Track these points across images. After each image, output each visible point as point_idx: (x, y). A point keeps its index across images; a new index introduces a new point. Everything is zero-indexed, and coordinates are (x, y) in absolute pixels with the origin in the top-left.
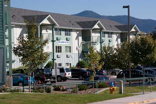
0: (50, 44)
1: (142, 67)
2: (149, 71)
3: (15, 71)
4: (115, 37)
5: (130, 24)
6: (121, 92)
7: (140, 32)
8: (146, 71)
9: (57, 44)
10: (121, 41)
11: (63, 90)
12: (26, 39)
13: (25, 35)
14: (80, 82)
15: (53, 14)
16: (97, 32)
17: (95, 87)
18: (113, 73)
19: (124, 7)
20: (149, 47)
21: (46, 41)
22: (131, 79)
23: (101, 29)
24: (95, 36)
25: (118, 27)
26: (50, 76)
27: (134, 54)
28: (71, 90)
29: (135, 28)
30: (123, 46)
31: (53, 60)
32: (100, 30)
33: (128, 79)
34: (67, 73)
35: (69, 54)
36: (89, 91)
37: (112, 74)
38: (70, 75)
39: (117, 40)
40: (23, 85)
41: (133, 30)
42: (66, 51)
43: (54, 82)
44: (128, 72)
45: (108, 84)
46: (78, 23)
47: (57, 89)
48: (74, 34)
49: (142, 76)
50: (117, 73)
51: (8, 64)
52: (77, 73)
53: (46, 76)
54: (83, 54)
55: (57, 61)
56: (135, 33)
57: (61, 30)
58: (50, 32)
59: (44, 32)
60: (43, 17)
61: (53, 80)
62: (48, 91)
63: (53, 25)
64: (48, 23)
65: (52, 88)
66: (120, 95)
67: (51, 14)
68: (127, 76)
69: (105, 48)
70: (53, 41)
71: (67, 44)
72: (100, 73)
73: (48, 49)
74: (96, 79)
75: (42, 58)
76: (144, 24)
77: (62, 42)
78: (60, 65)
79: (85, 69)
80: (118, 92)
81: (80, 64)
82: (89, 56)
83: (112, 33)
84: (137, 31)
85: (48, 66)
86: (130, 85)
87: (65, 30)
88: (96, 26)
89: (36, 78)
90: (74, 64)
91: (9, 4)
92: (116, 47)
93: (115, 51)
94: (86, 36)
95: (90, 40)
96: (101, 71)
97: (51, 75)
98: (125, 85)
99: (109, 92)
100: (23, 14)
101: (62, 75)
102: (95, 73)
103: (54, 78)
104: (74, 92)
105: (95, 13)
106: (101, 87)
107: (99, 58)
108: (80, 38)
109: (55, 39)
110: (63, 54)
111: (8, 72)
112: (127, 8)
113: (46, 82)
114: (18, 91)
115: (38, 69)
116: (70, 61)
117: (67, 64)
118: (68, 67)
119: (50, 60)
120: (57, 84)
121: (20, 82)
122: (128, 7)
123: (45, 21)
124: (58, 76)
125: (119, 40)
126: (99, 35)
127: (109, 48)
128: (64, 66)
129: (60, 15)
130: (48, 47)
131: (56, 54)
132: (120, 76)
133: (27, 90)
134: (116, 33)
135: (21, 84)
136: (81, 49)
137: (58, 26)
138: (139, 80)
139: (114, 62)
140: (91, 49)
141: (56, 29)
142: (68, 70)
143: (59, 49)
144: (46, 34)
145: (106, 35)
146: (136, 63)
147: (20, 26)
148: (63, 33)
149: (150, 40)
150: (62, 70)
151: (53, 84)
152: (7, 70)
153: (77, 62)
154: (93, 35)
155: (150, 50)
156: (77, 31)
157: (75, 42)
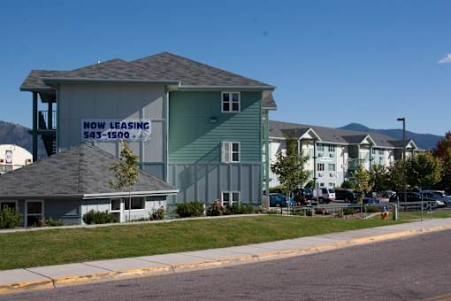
0: (311, 161)
1: (420, 189)
2: (428, 194)
3: (273, 191)
4: (387, 153)
5: (406, 139)
6: (394, 218)
7: (417, 149)
8: (425, 194)
9: (319, 160)
10: (395, 159)
11: (326, 214)
12: (285, 155)
13: (284, 151)
14: (346, 205)
15: (315, 128)
16: (366, 148)
17: (364, 211)
18: (385, 196)
19: (399, 120)
20: (429, 165)
21: (307, 158)
22: (406, 203)
23: (371, 144)
24: (363, 153)
25: (392, 143)
26: (310, 197)
27: (410, 173)
28: (334, 214)
29: (411, 144)
30: (396, 164)
31: (315, 179)
32: (370, 146)
33: (403, 203)
34: (331, 195)
35: (332, 172)
36: (357, 215)
37: (383, 196)
38: (334, 197)
39: (390, 157)
40: (281, 206)
41: (409, 146)
42: (330, 169)
43: (316, 204)
44: (403, 194)
45: (380, 208)
46: (344, 137)
47: (319, 212)
48: (339, 150)
49: (420, 200)
50: (390, 196)
51: (264, 183)
52: (342, 194)
53: (306, 196)
54: (349, 173)
55: (319, 181)
56: (411, 150)
57: (323, 145)
58: (311, 147)
59: (304, 147)
60: (303, 131)
61: (313, 202)
62: (309, 214)
63: (315, 139)
64: (309, 137)
65: (313, 211)
66: (393, 221)
67: (313, 127)
68: (402, 200)
69: (375, 166)
70: (315, 158)
71: (331, 161)
72: (370, 195)
73: (308, 166)
74: (365, 202)
75: (303, 177)
76: (422, 139)
77: (325, 159)
78: (322, 185)
79: (351, 190)
80: (391, 217)
81: (345, 185)
82: (357, 176)
83: (383, 149)
84: (413, 148)
85: (309, 185)
86: (405, 210)
87: (329, 145)
88: (365, 141)
89: (296, 199)
90: (338, 181)
91: (267, 117)
92: (388, 165)
93: (387, 171)
94: (352, 152)
95: (357, 157)
96: (371, 193)
97: (312, 196)
98: (400, 211)
99: (380, 217)
100: (282, 128)
101: (325, 196)
102: (363, 196)
103: (316, 200)
104: (338, 216)
105: (364, 127)
106: (370, 211)
107: (368, 178)
108: (346, 155)
109: (317, 155)
110: (326, 173)
111: (264, 192)
112: (402, 122)
113: (306, 204)
114: (275, 213)
115: (298, 189)
116: (333, 180)
117: (331, 184)
118: (332, 187)
119: (310, 179)
120: (319, 206)
121: (278, 202)
122: (403, 120)
123: (306, 136)
124: (320, 198)
125: (392, 157)
126: (368, 151)
127: (380, 166)
128: (328, 187)
129: (324, 128)
130: (309, 165)
131: (317, 172)
132: (393, 199)
133: (286, 212)
134: (389, 150)
135: (278, 205)
136: (346, 168)
137: (320, 141)
138: (417, 205)
139: (386, 183)
140: (359, 168)
141: (318, 144)
142: (331, 191)
143: (321, 167)
144: (307, 149)
145: (377, 152)
146: (412, 185)
147: (279, 141)
148: (326, 148)
149: (430, 158)
150: (324, 191)
151: (314, 207)
152: (264, 189)
153: (342, 181)
154: (361, 151)
155: (430, 170)
156: (343, 146)
157: (340, 159)
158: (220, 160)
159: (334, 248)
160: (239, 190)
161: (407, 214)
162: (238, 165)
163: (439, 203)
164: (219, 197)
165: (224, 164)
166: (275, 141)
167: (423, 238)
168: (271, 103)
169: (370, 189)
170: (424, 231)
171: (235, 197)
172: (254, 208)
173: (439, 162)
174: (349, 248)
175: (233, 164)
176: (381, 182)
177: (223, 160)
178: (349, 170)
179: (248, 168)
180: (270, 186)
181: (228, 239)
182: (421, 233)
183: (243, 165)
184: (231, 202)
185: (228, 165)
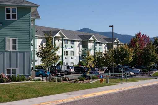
0: (60, 50)
1: (121, 66)
2: (126, 69)
3: (38, 67)
4: (103, 45)
5: (114, 37)
6: (107, 83)
7: (120, 43)
8: (124, 69)
9: (65, 50)
10: (108, 48)
11: (69, 80)
12: (45, 46)
13: (44, 44)
14: (80, 75)
15: (63, 30)
16: (92, 43)
17: (90, 79)
18: (102, 70)
19: (110, 26)
20: (126, 53)
21: (58, 48)
22: (114, 74)
23: (95, 40)
24: (90, 45)
25: (106, 39)
26: (60, 71)
27: (116, 57)
28: (74, 80)
30: (109, 52)
31: (63, 60)
32: (94, 41)
33: (112, 74)
34: (72, 69)
35: (73, 56)
36: (86, 81)
38: (74, 71)
39: (105, 48)
40: (42, 77)
41: (116, 41)
42: (71, 54)
43: (63, 75)
44: (112, 69)
45: (99, 77)
46: (79, 36)
47: (65, 80)
48: (77, 44)
49: (121, 72)
50: (105, 70)
51: (33, 63)
52: (78, 69)
53: (58, 71)
54: (82, 57)
55: (65, 61)
56: (117, 44)
57: (68, 40)
58: (61, 42)
59: (57, 41)
60: (56, 32)
61: (62, 74)
62: (59, 81)
63: (63, 37)
64: (60, 36)
65: (61, 79)
66: (106, 84)
67: (62, 30)
68: (111, 72)
69: (97, 53)
70: (63, 48)
71: (72, 50)
72: (93, 69)
73: (59, 53)
74: (91, 73)
75: (56, 59)
76: (123, 38)
77: (69, 49)
78: (67, 63)
79: (83, 67)
80: (105, 82)
81: (80, 64)
82: (87, 58)
83: (102, 43)
84: (118, 42)
85: (59, 64)
86: (113, 78)
87: (71, 41)
88: (91, 39)
89: (51, 72)
90: (76, 63)
91: (34, 23)
92: (104, 52)
93: (104, 55)
94: (84, 45)
95: (87, 47)
96: (94, 68)
97: (61, 70)
98: (110, 78)
99: (99, 82)
100: (43, 30)
101: (68, 70)
102: (90, 70)
103: (63, 72)
104: (76, 82)
105: (90, 30)
106: (94, 78)
107: (93, 60)
108: (81, 46)
109: (64, 47)
110: (69, 57)
111: (33, 68)
112: (112, 27)
113: (57, 75)
114: (39, 80)
115: (52, 66)
116: (73, 61)
117: (72, 63)
118: (72, 65)
119: (60, 60)
120: (65, 76)
121: (40, 74)
122: (112, 26)
123: (58, 35)
124: (65, 71)
125: (106, 48)
126: (93, 44)
127: (100, 53)
128: (70, 65)
129: (68, 31)
130: (59, 52)
131: (64, 56)
132: (106, 72)
133: (45, 80)
134: (105, 43)
135: (41, 76)
136: (81, 54)
137: (66, 38)
138: (119, 75)
139: (103, 63)
140: (88, 54)
141: (65, 40)
142: (72, 67)
143: (66, 53)
144: (58, 43)
145: (98, 45)
146: (117, 63)
147: (41, 38)
148: (69, 42)
149: (127, 48)
150: (68, 67)
151: (62, 76)
152: (32, 66)
153: (78, 62)
154: (89, 44)
155: (126, 55)
156: (79, 41)
157: (77, 49)
158: (5, 49)
159: (72, 100)
160: (17, 67)
161: (114, 80)
162: (16, 52)
163: (132, 73)
164: (4, 72)
165: (7, 51)
166: (39, 38)
167: (122, 93)
168: (37, 15)
169: (93, 66)
170: (123, 89)
171: (15, 71)
172: (26, 78)
173: (131, 50)
174: (81, 100)
175: (13, 52)
176: (100, 62)
177: (7, 49)
178: (82, 55)
179: (22, 54)
180: (36, 65)
181: (9, 97)
182: (121, 90)
183: (19, 52)
184: (12, 74)
185: (10, 52)
